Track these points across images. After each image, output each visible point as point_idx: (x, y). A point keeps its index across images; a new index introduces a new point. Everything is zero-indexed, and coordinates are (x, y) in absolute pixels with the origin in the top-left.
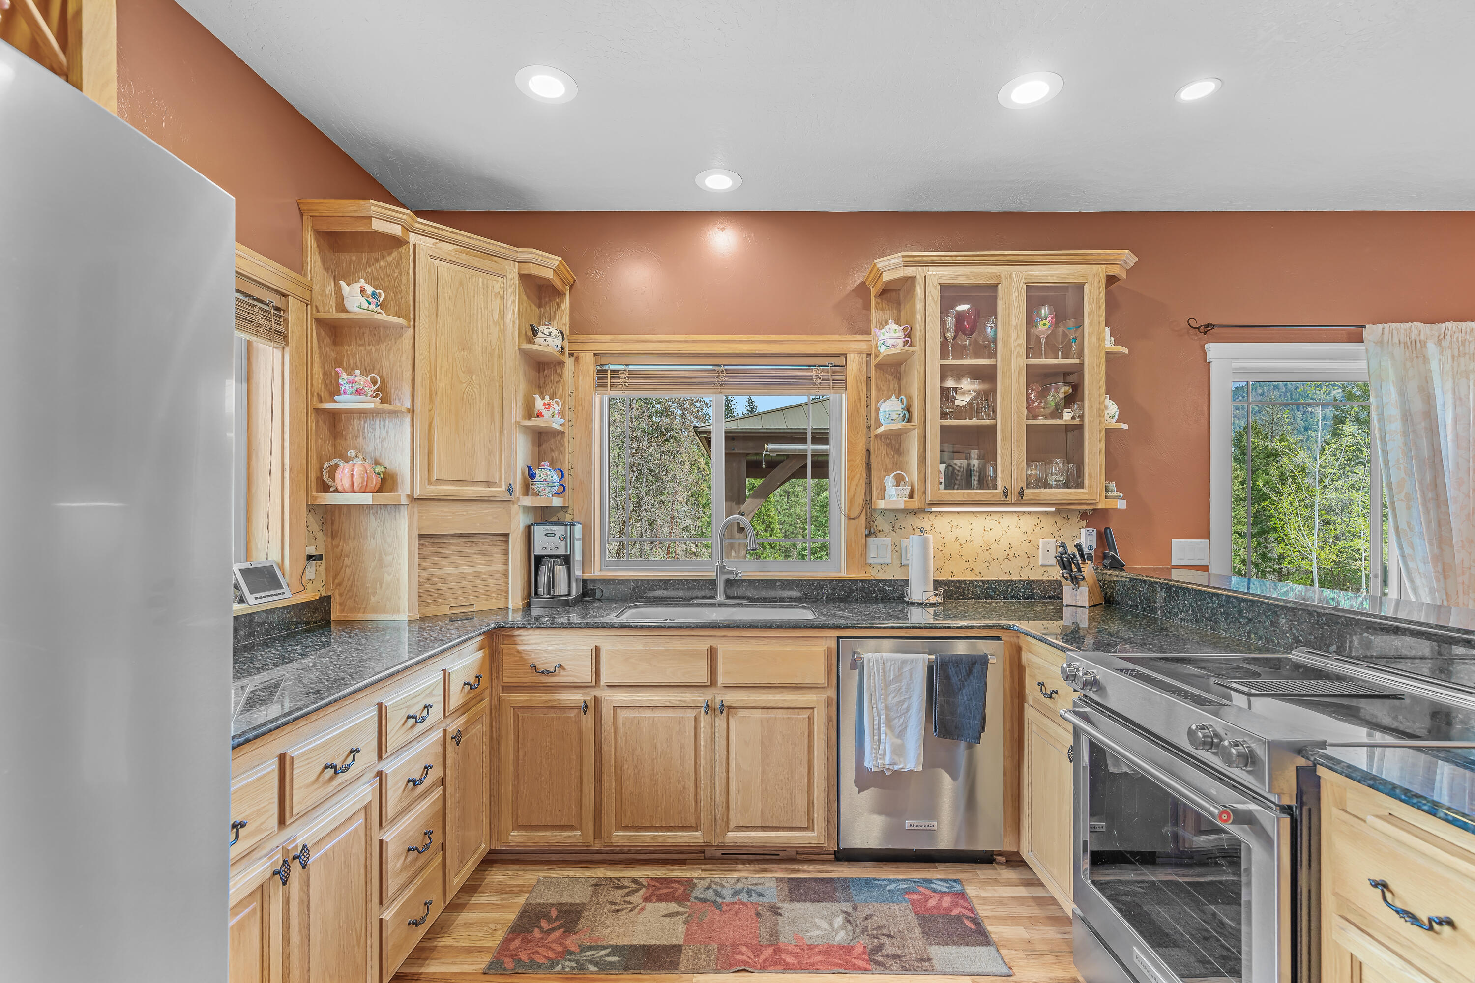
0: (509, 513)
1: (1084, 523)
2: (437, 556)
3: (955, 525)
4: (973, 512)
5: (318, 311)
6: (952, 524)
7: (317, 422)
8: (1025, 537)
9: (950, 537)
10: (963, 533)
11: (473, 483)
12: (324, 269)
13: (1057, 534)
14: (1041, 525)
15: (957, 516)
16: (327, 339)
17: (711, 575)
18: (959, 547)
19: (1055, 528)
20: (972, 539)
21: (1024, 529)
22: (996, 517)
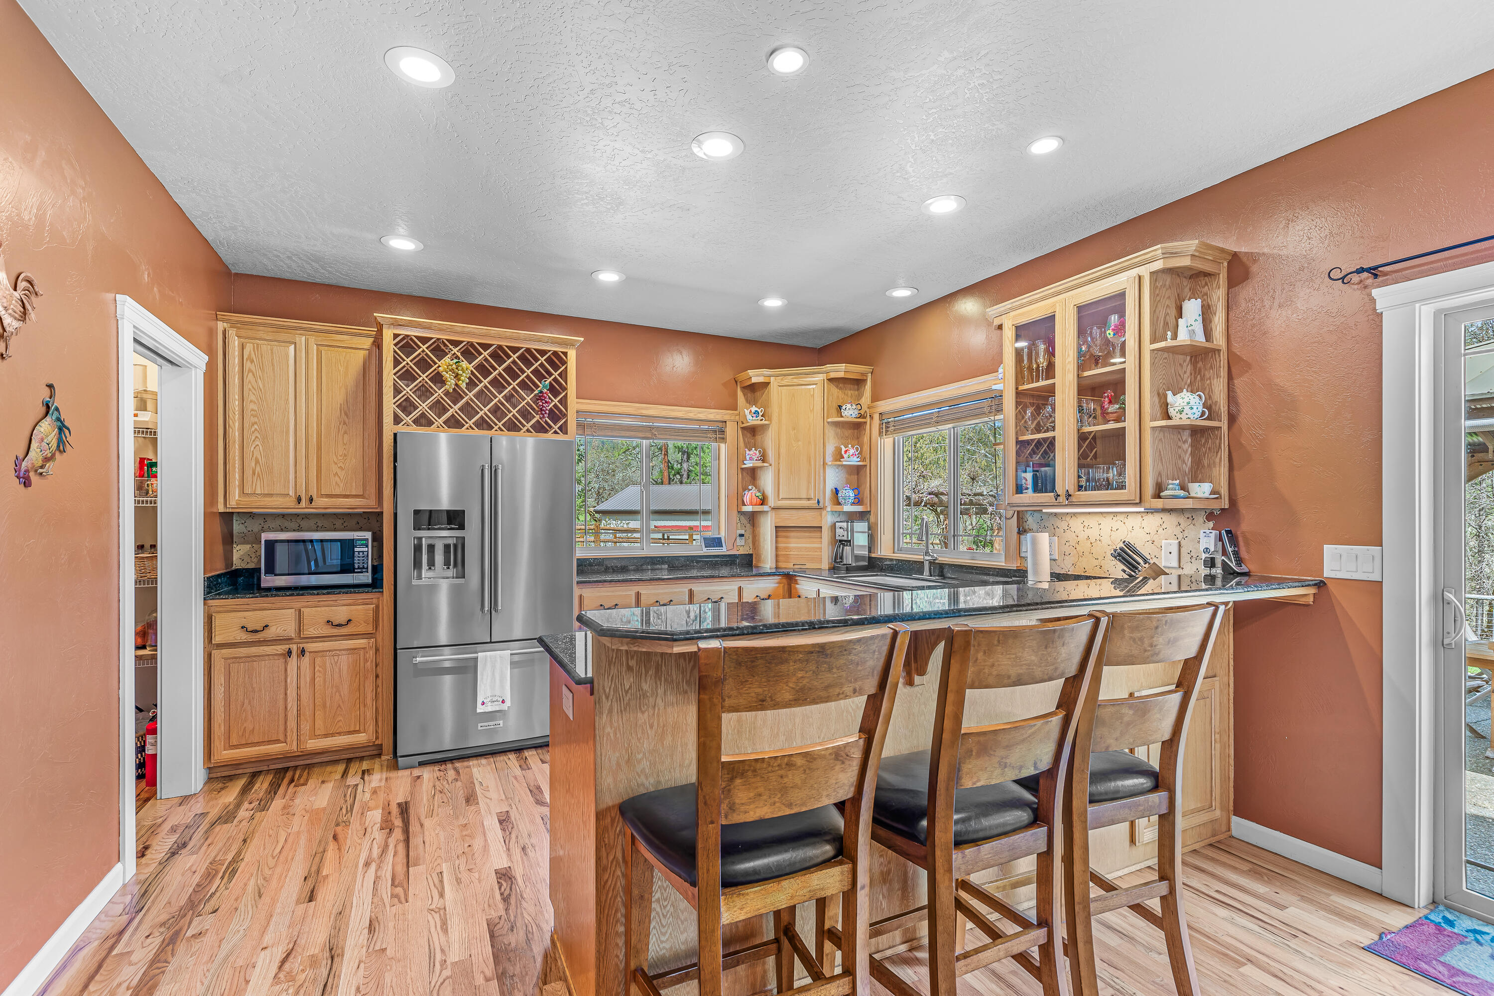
0: (821, 515)
1: (1211, 524)
2: (787, 537)
3: (1087, 526)
4: (1102, 513)
5: (743, 423)
6: (1084, 524)
7: (742, 475)
8: (1148, 538)
9: (1082, 536)
10: (1093, 533)
11: (800, 499)
12: (747, 402)
13: (1180, 536)
14: (1164, 526)
15: (1088, 516)
16: (749, 435)
17: (919, 558)
18: (1090, 545)
19: (1179, 529)
20: (1101, 538)
21: (1147, 530)
22: (1121, 517)
